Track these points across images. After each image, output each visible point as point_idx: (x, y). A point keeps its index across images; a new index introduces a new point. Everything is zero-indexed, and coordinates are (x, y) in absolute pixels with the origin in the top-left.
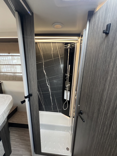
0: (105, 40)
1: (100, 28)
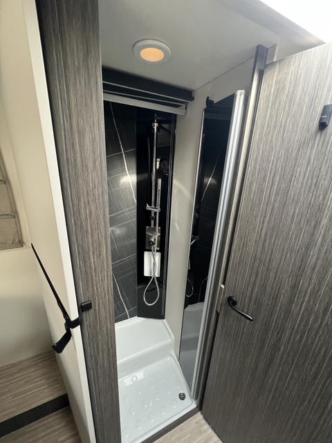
0: (315, 138)
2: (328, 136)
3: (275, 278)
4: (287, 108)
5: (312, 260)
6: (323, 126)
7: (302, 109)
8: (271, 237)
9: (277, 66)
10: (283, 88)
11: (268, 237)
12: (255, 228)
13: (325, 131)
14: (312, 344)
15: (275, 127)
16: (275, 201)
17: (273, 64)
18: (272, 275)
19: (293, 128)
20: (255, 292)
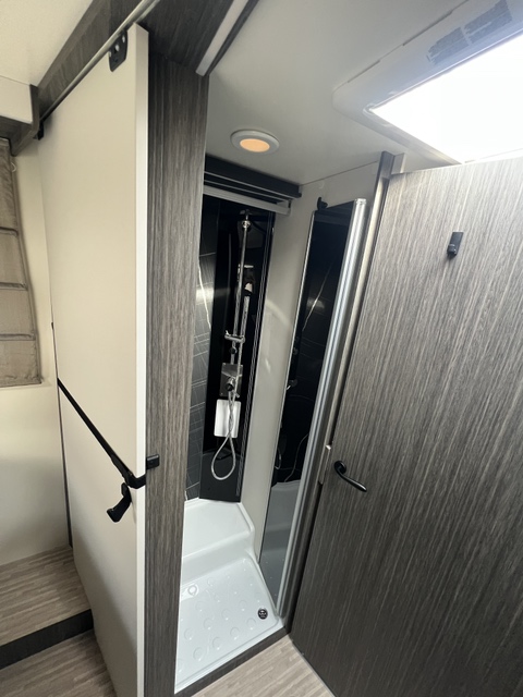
0: (444, 267)
1: (427, 226)
2: (456, 266)
3: (395, 434)
4: (413, 229)
5: (437, 412)
6: (451, 254)
7: (430, 232)
8: (392, 382)
9: (404, 179)
10: (411, 205)
11: (388, 383)
12: (372, 371)
13: (453, 261)
14: (437, 517)
15: (400, 248)
16: (398, 337)
17: (399, 175)
18: (391, 431)
19: (420, 252)
20: (370, 454)
